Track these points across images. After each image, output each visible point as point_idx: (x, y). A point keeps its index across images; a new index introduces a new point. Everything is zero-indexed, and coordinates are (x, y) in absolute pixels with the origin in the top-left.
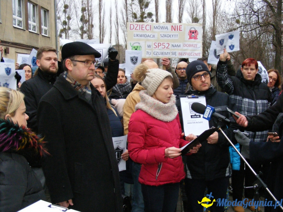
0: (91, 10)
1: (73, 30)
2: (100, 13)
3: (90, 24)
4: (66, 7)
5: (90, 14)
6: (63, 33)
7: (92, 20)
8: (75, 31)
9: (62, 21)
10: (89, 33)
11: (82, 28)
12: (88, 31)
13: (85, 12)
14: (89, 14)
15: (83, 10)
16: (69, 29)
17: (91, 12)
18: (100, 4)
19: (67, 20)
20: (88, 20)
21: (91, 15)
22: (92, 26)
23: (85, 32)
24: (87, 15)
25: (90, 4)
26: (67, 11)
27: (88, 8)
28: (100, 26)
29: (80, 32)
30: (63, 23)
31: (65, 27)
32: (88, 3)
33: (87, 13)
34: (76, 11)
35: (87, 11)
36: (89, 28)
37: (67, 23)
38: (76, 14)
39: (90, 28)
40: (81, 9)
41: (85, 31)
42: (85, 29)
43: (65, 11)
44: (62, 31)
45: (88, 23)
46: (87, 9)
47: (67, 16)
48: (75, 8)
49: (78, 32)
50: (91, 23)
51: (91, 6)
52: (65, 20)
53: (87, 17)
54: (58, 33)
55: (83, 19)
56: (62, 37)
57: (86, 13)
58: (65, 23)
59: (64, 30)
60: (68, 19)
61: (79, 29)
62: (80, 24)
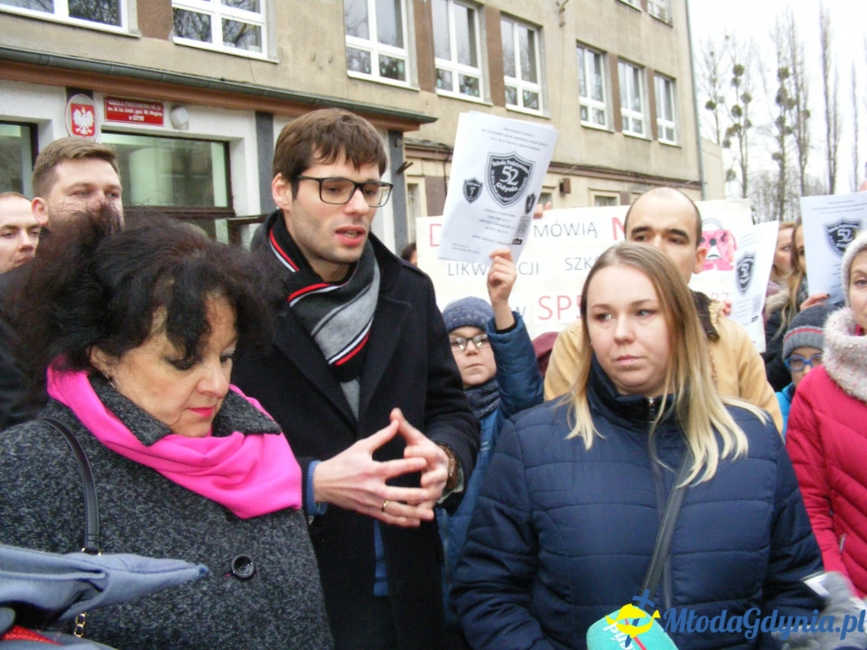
0: (802, 73)
1: (759, 128)
2: (826, 78)
3: (802, 108)
4: (738, 70)
5: (800, 82)
6: (734, 136)
7: (806, 99)
8: (764, 130)
9: (730, 108)
10: (800, 133)
11: (781, 121)
12: (798, 126)
13: (786, 81)
14: (796, 84)
15: (783, 74)
16: (748, 124)
17: (802, 79)
18: (824, 55)
19: (741, 104)
20: (794, 98)
21: (802, 85)
22: (807, 114)
23: (789, 131)
24: (793, 88)
25: (798, 59)
26: (740, 81)
27: (794, 70)
28: (827, 112)
29: (776, 131)
30: (733, 111)
31: (736, 121)
32: (794, 57)
33: (793, 82)
34: (764, 80)
35: (791, 78)
36: (798, 119)
37: (743, 111)
38: (764, 86)
39: (802, 119)
40: (775, 74)
41: (788, 128)
42: (788, 123)
43: (735, 82)
44: (730, 132)
45: (795, 107)
46: (791, 71)
47: (741, 92)
48: (761, 70)
49: (770, 131)
50: (805, 106)
51: (802, 64)
52: (735, 104)
53: (792, 94)
54: (722, 138)
55: (781, 99)
56: (732, 146)
57: (789, 82)
58: (737, 112)
59: (735, 130)
60: (744, 101)
61: (774, 124)
62: (777, 111)
